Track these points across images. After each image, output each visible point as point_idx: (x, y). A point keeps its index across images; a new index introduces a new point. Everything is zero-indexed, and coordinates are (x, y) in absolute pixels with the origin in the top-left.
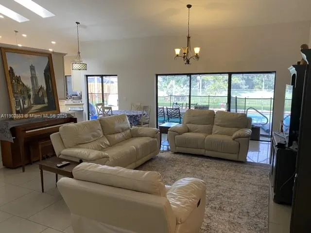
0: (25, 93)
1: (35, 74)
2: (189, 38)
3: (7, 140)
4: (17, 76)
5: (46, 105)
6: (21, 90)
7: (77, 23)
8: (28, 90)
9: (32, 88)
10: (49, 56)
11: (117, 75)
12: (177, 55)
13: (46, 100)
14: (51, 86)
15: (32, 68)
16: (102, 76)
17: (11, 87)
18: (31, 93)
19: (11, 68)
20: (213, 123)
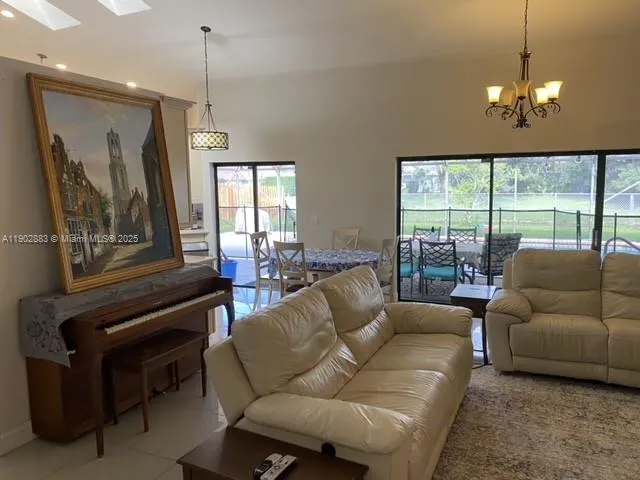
0: (97, 211)
1: (120, 158)
2: (525, 56)
3: (50, 357)
4: (72, 162)
5: (149, 244)
6: (84, 204)
7: (203, 28)
8: (102, 203)
9: (114, 198)
10: (154, 105)
11: (293, 163)
12: (494, 104)
13: (149, 231)
14: (159, 189)
15: (113, 141)
16: (253, 165)
17: (57, 195)
18: (112, 211)
19: (57, 137)
20: (600, 287)
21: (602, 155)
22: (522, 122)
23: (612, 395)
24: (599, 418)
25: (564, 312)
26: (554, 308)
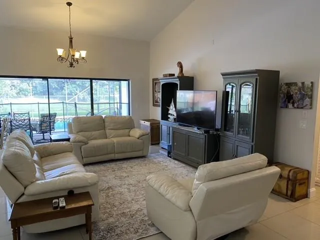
2: (71, 39)
12: (60, 56)
20: (104, 128)
21: (91, 80)
22: (71, 65)
23: (118, 163)
24: (118, 169)
25: (95, 139)
26: (92, 138)
